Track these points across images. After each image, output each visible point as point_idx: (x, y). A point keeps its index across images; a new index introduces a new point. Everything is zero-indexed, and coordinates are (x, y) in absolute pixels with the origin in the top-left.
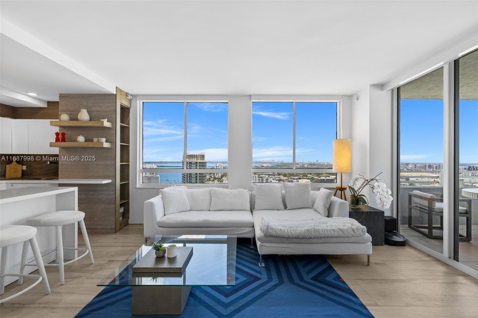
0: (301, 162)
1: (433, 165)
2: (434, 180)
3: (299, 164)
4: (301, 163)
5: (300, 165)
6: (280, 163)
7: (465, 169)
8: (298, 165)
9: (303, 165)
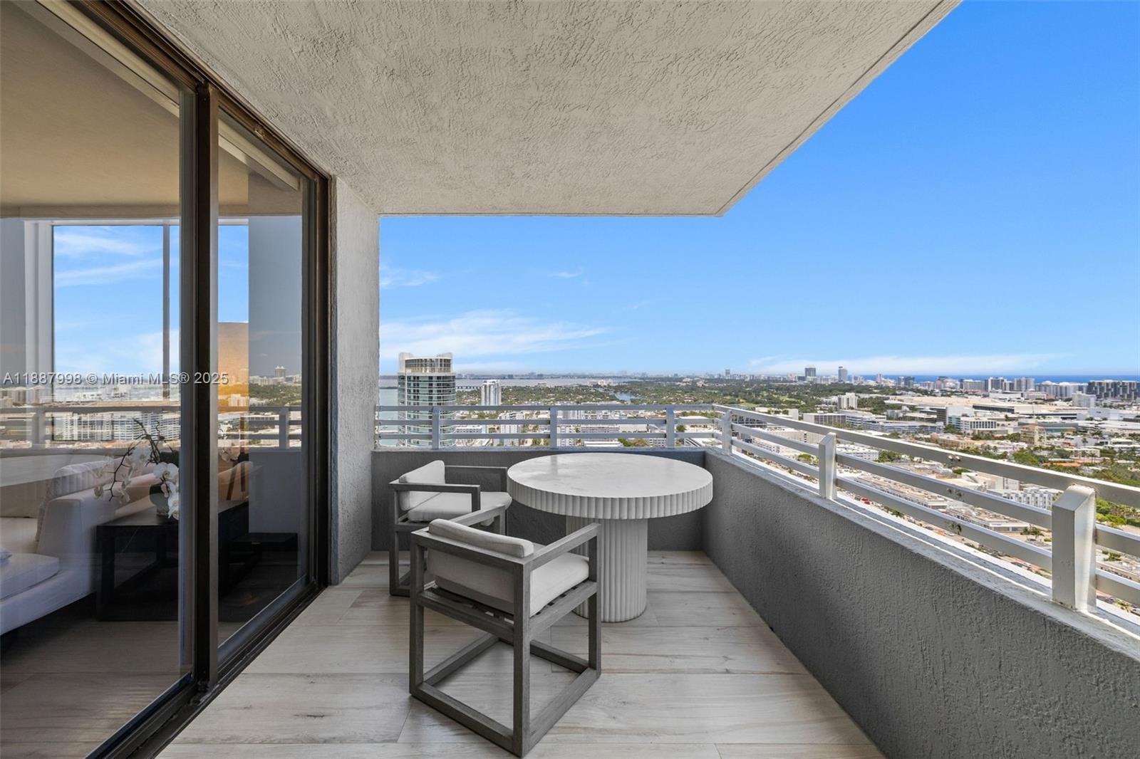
0: (689, 374)
1: (1003, 381)
2: (1006, 416)
3: (684, 380)
4: (688, 377)
5: (686, 382)
6: (640, 379)
7: (1080, 389)
8: (680, 382)
9: (694, 382)
